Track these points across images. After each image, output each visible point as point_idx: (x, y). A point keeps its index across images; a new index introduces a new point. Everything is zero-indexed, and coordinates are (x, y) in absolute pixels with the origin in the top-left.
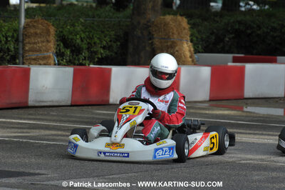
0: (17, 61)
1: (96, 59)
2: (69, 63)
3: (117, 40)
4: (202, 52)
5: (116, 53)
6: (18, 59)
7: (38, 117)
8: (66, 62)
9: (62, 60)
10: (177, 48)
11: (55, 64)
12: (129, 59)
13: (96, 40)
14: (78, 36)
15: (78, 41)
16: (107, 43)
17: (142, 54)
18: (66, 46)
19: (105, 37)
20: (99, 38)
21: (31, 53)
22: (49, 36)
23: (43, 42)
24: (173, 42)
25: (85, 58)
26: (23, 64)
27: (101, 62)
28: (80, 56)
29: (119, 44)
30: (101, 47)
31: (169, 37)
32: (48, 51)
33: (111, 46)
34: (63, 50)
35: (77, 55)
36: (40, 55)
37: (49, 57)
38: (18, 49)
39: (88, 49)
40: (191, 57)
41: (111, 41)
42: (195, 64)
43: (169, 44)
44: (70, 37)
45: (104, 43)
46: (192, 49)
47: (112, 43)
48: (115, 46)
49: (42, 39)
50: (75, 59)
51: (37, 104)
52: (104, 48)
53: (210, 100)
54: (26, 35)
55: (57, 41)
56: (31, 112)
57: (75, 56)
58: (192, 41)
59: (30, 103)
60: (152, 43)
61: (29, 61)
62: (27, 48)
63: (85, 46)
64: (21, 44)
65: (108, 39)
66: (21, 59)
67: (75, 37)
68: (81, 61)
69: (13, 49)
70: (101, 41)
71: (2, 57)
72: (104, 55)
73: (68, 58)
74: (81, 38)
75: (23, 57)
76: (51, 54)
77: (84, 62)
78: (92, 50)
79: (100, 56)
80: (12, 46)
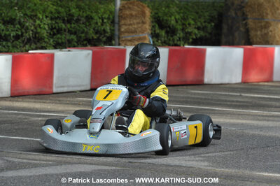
0: (113, 42)
1: (191, 40)
2: (164, 44)
3: (211, 21)
5: (210, 34)
6: (114, 40)
8: (162, 43)
9: (157, 41)
10: (271, 29)
12: (224, 40)
13: (190, 20)
14: (173, 18)
15: (173, 22)
16: (201, 24)
17: (236, 34)
18: (161, 27)
19: (200, 17)
20: (193, 19)
21: (126, 34)
22: (144, 17)
23: (139, 23)
24: (267, 23)
25: (180, 38)
26: (119, 45)
27: (195, 42)
28: (175, 37)
29: (213, 24)
30: (195, 28)
31: (263, 18)
32: (143, 33)
33: (206, 27)
34: (158, 31)
35: (172, 36)
36: (136, 36)
37: (145, 38)
38: (114, 30)
39: (183, 30)
41: (205, 22)
43: (263, 24)
44: (165, 18)
45: (199, 24)
47: (207, 24)
48: (210, 26)
49: (138, 21)
50: (170, 40)
52: (198, 28)
54: (122, 17)
55: (152, 22)
57: (169, 37)
60: (246, 23)
61: (125, 42)
62: (123, 30)
63: (179, 27)
64: (116, 26)
65: (202, 20)
66: (117, 40)
67: (169, 18)
68: (176, 42)
69: (109, 31)
70: (196, 22)
71: (98, 39)
72: (199, 36)
73: (163, 39)
74: (176, 19)
75: (119, 38)
76: (146, 35)
77: (179, 43)
78: (186, 30)
79: (194, 37)
80: (108, 28)
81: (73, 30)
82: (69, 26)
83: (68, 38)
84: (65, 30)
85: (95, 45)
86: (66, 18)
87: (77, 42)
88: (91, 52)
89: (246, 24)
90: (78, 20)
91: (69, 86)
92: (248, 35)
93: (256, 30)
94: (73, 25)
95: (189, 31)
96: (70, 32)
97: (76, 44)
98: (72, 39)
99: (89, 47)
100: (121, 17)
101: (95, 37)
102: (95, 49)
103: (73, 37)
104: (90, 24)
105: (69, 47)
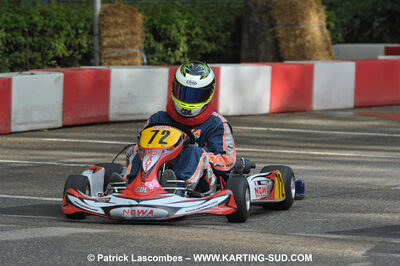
0: (92, 61)
1: (199, 56)
2: (163, 62)
4: (343, 43)
5: (225, 47)
6: (93, 58)
7: (124, 135)
8: (159, 60)
9: (153, 59)
10: (308, 38)
11: (143, 64)
12: (244, 54)
13: (198, 30)
14: (173, 26)
15: (174, 32)
16: (213, 33)
17: (261, 47)
18: (158, 39)
19: (210, 25)
20: (202, 28)
21: (110, 50)
22: (134, 26)
23: (126, 34)
24: (303, 30)
26: (101, 64)
28: (177, 52)
29: (229, 33)
30: (204, 39)
31: (297, 23)
32: (132, 46)
33: (219, 37)
34: (153, 44)
35: (172, 51)
36: (123, 52)
37: (135, 54)
38: (92, 45)
39: (188, 42)
40: (328, 49)
41: (218, 31)
42: (333, 59)
43: (297, 32)
44: (164, 26)
45: (209, 33)
46: (329, 39)
47: (220, 34)
48: (224, 37)
49: (125, 31)
50: (170, 56)
51: (121, 119)
52: (209, 40)
53: (356, 107)
55: (146, 32)
56: (113, 129)
57: (169, 53)
58: (328, 27)
59: (112, 117)
60: (274, 31)
61: (108, 61)
62: (105, 44)
63: (184, 39)
64: (96, 38)
65: (214, 28)
66: (97, 58)
67: (169, 27)
68: (178, 59)
69: (85, 45)
70: (205, 32)
71: (71, 56)
72: (209, 50)
73: (160, 55)
74: (178, 28)
75: (100, 55)
76: (138, 51)
77: (182, 60)
78: (193, 43)
79: (203, 52)
80: (85, 42)
81: (37, 45)
82: (30, 39)
83: (29, 57)
84: (25, 46)
85: (67, 66)
86: (26, 30)
87: (42, 62)
88: (62, 75)
89: (274, 33)
90: (43, 32)
91: (32, 123)
92: (278, 48)
93: (288, 41)
94: (36, 39)
95: (197, 43)
96: (33, 49)
97: (40, 64)
98: (36, 58)
99: (58, 68)
100: (102, 26)
101: (67, 54)
102: (68, 70)
103: (37, 55)
104: (60, 37)
105: (32, 69)
